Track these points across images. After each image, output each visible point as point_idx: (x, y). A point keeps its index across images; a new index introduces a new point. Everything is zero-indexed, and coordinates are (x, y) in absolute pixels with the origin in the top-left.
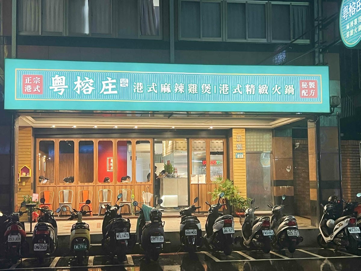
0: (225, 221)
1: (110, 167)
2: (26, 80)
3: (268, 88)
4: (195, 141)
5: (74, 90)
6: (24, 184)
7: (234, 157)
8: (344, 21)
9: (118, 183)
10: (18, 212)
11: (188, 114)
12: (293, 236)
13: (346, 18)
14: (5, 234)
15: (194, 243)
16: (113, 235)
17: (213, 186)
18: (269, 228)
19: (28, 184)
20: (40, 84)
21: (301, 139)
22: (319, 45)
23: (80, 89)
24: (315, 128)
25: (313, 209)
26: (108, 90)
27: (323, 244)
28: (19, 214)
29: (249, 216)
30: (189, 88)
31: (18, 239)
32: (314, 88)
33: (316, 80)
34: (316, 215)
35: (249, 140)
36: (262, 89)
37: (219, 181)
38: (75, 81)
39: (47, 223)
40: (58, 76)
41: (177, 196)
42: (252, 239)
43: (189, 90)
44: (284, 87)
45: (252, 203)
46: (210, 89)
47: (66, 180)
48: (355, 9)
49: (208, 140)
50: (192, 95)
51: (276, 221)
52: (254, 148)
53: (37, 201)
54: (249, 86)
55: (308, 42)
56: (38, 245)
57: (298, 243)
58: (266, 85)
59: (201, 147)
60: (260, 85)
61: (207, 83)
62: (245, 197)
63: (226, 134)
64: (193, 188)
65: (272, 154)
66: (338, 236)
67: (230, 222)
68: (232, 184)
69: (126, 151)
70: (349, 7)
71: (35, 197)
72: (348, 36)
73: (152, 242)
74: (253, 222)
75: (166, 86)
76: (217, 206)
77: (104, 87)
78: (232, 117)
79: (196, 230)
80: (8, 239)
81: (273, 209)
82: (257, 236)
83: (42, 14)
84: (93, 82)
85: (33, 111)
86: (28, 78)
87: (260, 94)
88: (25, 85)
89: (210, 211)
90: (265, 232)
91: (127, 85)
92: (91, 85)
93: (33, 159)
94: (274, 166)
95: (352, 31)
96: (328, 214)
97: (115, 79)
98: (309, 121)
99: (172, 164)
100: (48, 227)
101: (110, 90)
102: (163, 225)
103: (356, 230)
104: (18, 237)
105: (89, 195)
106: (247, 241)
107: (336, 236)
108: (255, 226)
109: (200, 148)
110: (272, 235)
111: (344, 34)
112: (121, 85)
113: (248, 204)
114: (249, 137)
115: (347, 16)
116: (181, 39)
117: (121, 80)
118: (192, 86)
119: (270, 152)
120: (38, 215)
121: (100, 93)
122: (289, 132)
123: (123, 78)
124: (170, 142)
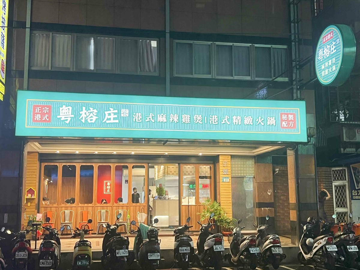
0: (216, 239)
1: (107, 189)
2: (36, 109)
3: (253, 119)
4: (185, 166)
5: (80, 119)
6: (29, 204)
7: (221, 181)
8: (319, 62)
9: (115, 204)
10: (25, 230)
11: (180, 141)
12: (277, 254)
13: (321, 59)
14: (13, 251)
15: (187, 260)
16: (113, 252)
17: (202, 207)
18: (255, 246)
19: (33, 204)
20: (49, 113)
21: (280, 165)
22: (296, 82)
23: (85, 118)
24: (294, 156)
25: (293, 229)
26: (110, 119)
27: (304, 261)
28: (26, 232)
29: (237, 235)
30: (183, 118)
31: (25, 255)
32: (293, 120)
33: (295, 113)
34: (295, 234)
35: (234, 166)
36: (247, 120)
37: (207, 203)
38: (80, 111)
39: (52, 241)
40: (65, 106)
41: (168, 216)
42: (240, 256)
43: (182, 120)
44: (266, 119)
45: (239, 223)
46: (201, 119)
47: (68, 202)
48: (329, 51)
49: (197, 165)
50: (185, 124)
51: (261, 240)
52: (238, 173)
53: (41, 220)
54: (236, 117)
55: (286, 79)
56: (44, 261)
57: (281, 260)
58: (250, 117)
59: (191, 172)
60: (245, 117)
61: (198, 114)
62: (231, 218)
63: (213, 160)
64: (183, 209)
65: (254, 179)
66: (317, 253)
67: (220, 240)
68: (219, 206)
69: (121, 175)
70: (324, 50)
71: (39, 217)
72: (323, 75)
73: (149, 258)
74: (240, 241)
75: (162, 117)
76: (207, 226)
77: (107, 116)
78: (219, 144)
79: (189, 248)
80: (16, 255)
81: (258, 228)
82: (245, 254)
83: (52, 51)
84: (97, 112)
85: (39, 138)
86: (38, 108)
87: (246, 124)
88: (35, 114)
89: (201, 230)
90: (252, 249)
91: (128, 115)
92: (95, 114)
93: (38, 181)
94: (256, 189)
95: (327, 71)
96: (307, 233)
97: (117, 109)
98: (289, 150)
99: (163, 187)
100: (53, 244)
101: (112, 119)
102: (159, 243)
103: (334, 248)
104: (25, 254)
105: (89, 215)
106: (235, 258)
107: (315, 254)
108: (242, 244)
109: (189, 173)
110: (258, 252)
111: (319, 73)
112: (122, 115)
113: (234, 224)
114: (234, 163)
115: (322, 58)
116: (176, 75)
117: (122, 110)
118: (185, 116)
119: (253, 177)
120: (41, 233)
121: (103, 122)
122: (270, 159)
123: (124, 109)
124: (162, 167)
